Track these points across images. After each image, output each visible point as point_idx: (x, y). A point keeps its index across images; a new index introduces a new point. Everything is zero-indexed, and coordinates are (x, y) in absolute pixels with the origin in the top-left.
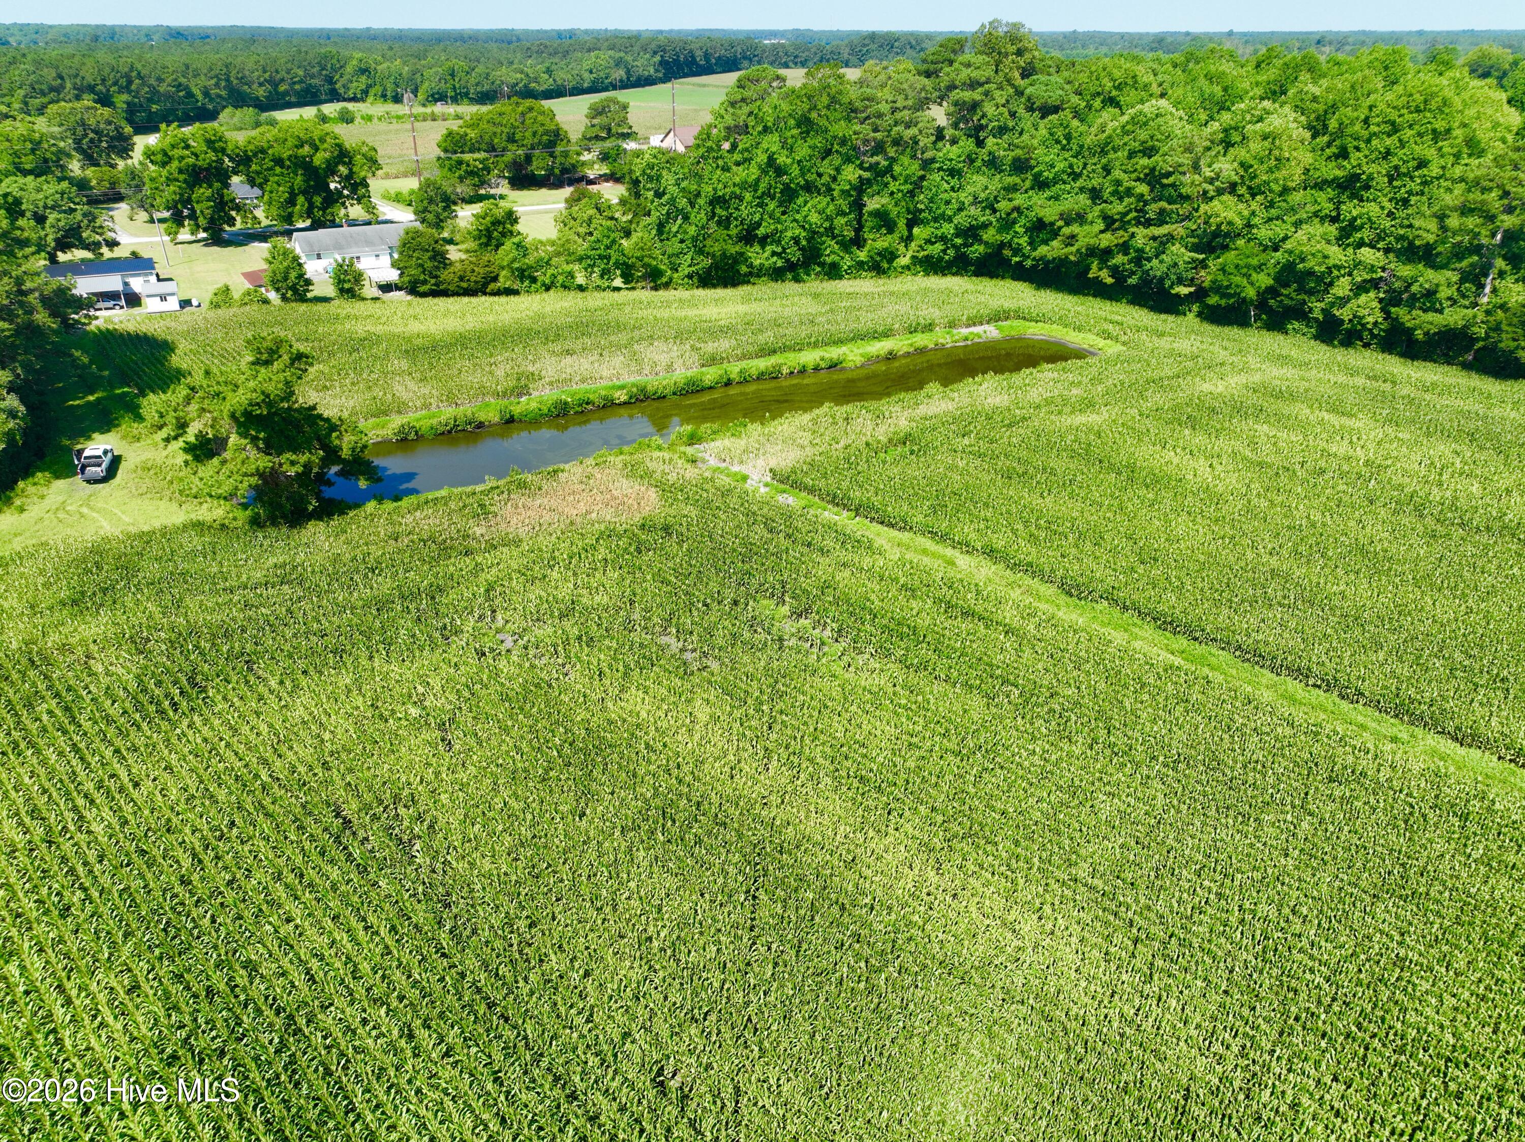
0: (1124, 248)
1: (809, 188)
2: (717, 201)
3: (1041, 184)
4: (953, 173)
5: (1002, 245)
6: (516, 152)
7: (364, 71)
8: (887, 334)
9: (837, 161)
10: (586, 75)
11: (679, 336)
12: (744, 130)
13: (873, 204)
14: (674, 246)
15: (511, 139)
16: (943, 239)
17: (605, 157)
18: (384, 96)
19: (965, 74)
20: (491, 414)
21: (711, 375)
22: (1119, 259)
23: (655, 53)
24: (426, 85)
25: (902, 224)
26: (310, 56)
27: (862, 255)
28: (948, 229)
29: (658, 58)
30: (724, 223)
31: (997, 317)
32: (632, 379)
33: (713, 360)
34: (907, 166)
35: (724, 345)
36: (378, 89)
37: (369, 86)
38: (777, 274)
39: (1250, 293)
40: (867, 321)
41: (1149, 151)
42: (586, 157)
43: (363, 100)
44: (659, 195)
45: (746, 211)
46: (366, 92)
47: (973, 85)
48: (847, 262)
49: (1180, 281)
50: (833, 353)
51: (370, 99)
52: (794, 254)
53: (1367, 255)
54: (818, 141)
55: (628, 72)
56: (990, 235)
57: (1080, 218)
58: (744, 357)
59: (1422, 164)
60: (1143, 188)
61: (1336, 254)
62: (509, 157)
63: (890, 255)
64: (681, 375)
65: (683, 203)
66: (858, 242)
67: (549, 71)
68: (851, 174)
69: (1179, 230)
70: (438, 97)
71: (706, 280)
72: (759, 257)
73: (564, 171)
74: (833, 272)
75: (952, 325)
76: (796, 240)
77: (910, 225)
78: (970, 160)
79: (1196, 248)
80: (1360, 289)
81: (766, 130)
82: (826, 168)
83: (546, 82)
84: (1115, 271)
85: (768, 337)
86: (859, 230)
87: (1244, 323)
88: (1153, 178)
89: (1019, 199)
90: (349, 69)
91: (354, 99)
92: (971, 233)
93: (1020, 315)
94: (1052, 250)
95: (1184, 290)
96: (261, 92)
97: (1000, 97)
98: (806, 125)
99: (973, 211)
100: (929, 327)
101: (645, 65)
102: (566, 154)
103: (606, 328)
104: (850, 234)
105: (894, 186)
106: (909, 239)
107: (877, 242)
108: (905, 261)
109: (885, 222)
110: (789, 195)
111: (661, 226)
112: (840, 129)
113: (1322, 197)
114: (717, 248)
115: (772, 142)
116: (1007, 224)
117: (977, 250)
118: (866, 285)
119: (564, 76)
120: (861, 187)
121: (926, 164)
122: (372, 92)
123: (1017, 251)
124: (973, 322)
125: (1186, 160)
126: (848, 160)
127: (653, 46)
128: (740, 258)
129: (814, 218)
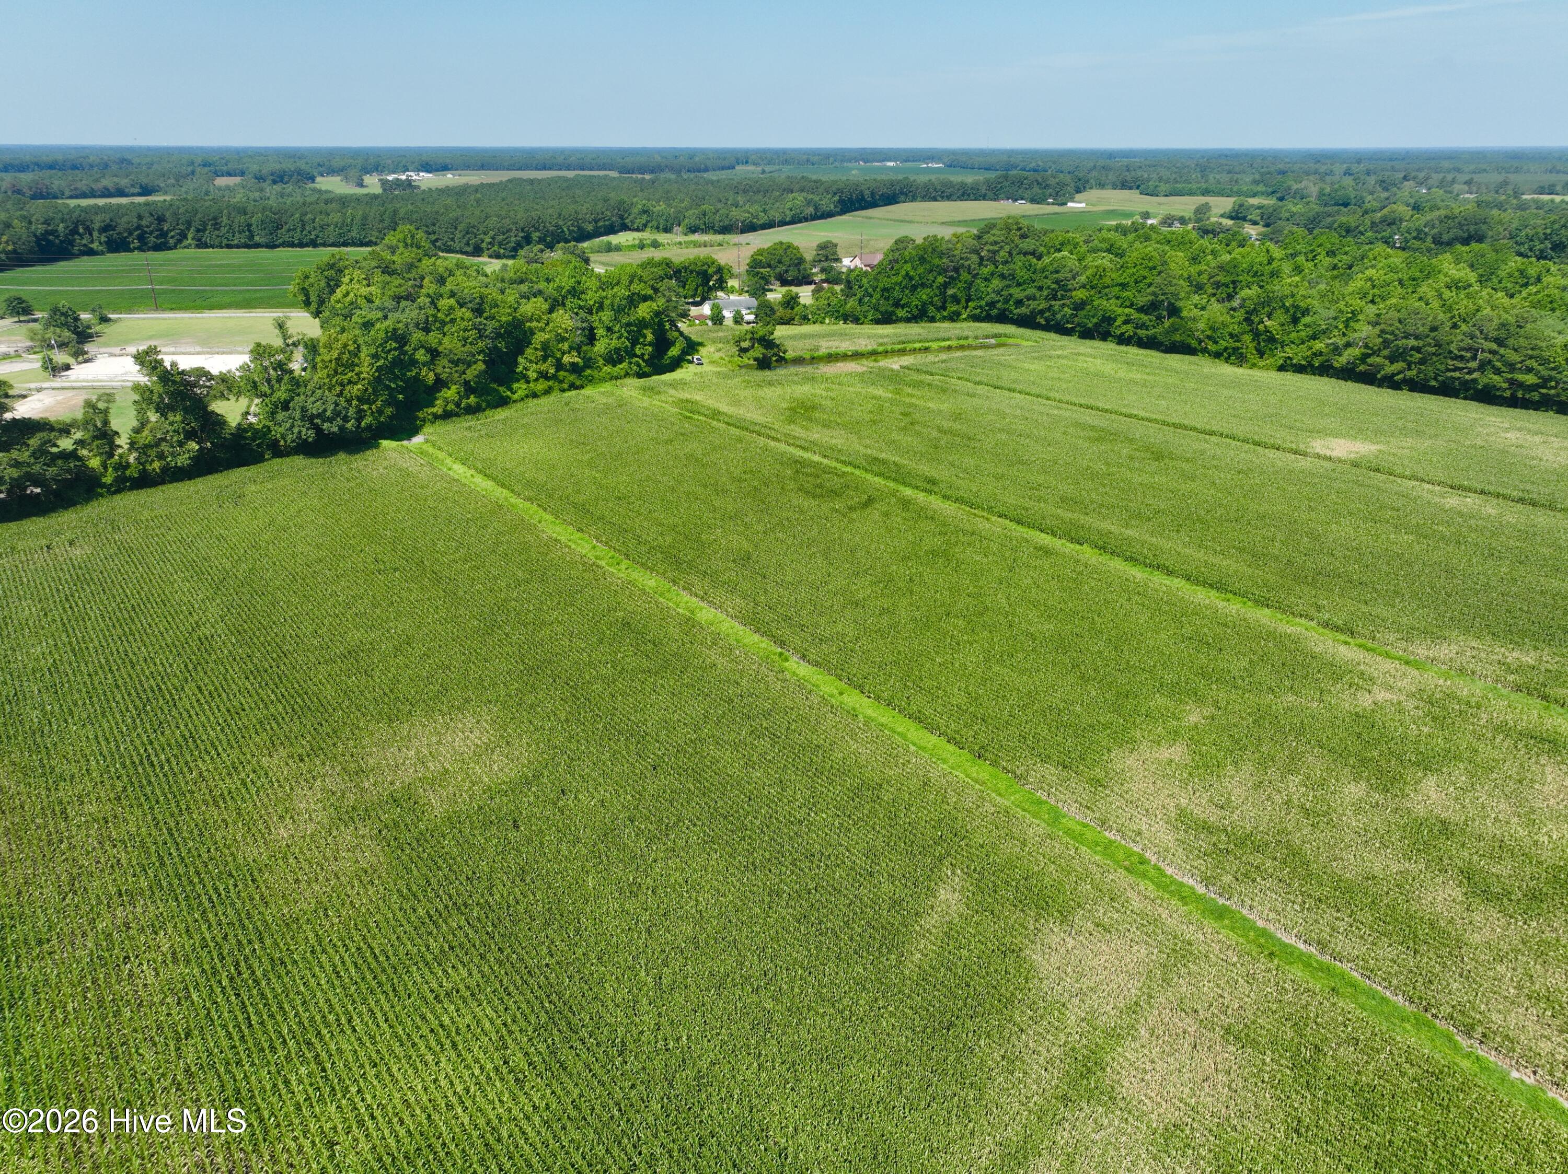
0: (1050, 308)
1: (923, 285)
2: (885, 290)
3: (1019, 285)
4: (986, 279)
5: (1005, 310)
6: (781, 269)
7: (645, 212)
8: (948, 339)
9: (935, 274)
10: (788, 212)
11: (869, 337)
12: (897, 261)
13: (950, 292)
14: (865, 308)
15: (780, 262)
16: (981, 307)
17: (823, 270)
18: (658, 228)
19: (992, 239)
20: (807, 356)
21: (881, 349)
22: (1047, 314)
23: (835, 194)
24: (687, 221)
25: (963, 301)
26: (612, 202)
27: (945, 314)
28: (983, 303)
29: (837, 198)
30: (887, 299)
31: (996, 336)
32: (852, 348)
33: (881, 344)
34: (964, 276)
35: (885, 340)
36: (654, 223)
37: (648, 222)
38: (908, 320)
39: (1090, 325)
40: (942, 335)
41: (1057, 272)
42: (814, 271)
43: (643, 230)
44: (860, 287)
45: (896, 294)
46: (645, 226)
47: (996, 243)
48: (938, 316)
49: (1068, 322)
50: (927, 344)
51: (648, 229)
52: (915, 312)
53: (1127, 311)
54: (928, 266)
55: (816, 209)
56: (999, 305)
57: (1034, 298)
58: (894, 344)
59: (1145, 278)
60: (1054, 286)
61: (1120, 311)
62: (778, 270)
63: (958, 314)
64: (870, 348)
65: (870, 290)
66: (945, 309)
67: (765, 211)
68: (941, 279)
69: (1067, 302)
70: (693, 230)
71: (878, 322)
72: (901, 313)
73: (804, 277)
74: (932, 320)
75: (976, 338)
76: (917, 306)
77: (968, 301)
78: (992, 274)
79: (1075, 309)
80: (1126, 322)
81: (906, 262)
82: (931, 277)
83: (763, 219)
84: (1047, 320)
85: (903, 338)
86: (945, 302)
87: (1092, 338)
88: (1057, 282)
89: (1012, 291)
90: (635, 210)
91: (638, 230)
92: (992, 304)
93: (1006, 336)
94: (1024, 310)
95: (1070, 326)
96: (590, 228)
97: (1007, 248)
98: (922, 260)
99: (993, 295)
100: (967, 338)
101: (827, 203)
102: (805, 269)
103: (841, 334)
104: (940, 304)
105: (959, 285)
106: (967, 307)
107: (952, 308)
108: (964, 316)
109: (955, 299)
110: (914, 288)
111: (860, 300)
112: (936, 261)
113: (1117, 288)
114: (883, 309)
115: (908, 267)
116: (1006, 301)
117: (994, 312)
118: (947, 325)
119: (775, 215)
120: (945, 285)
121: (975, 276)
122: (650, 225)
123: (1011, 312)
124: (987, 337)
125: (1069, 275)
126: (940, 274)
127: (834, 189)
128: (893, 313)
129: (924, 297)
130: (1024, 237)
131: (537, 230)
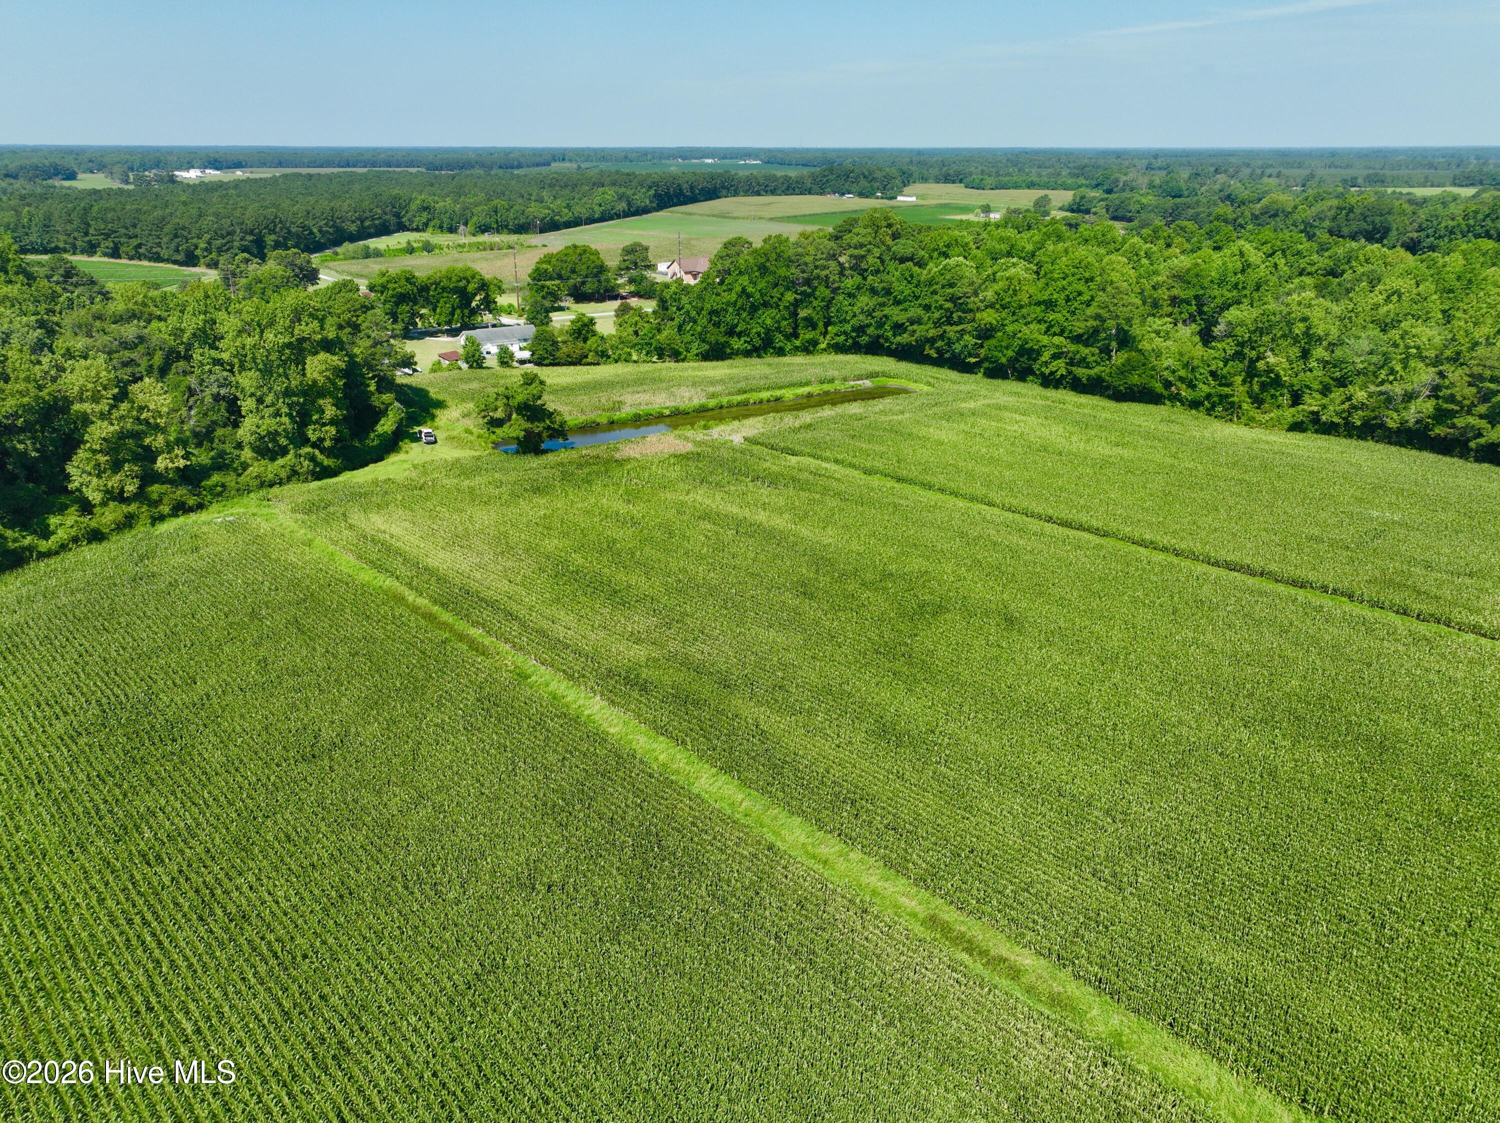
0: (942, 337)
1: (766, 305)
2: (713, 312)
3: (897, 303)
4: (850, 295)
5: (878, 337)
6: (576, 280)
7: (426, 209)
8: (807, 384)
9: (782, 289)
10: (597, 208)
11: (694, 384)
12: (728, 272)
13: (803, 313)
14: (688, 338)
15: (573, 271)
16: (845, 333)
17: (631, 281)
18: (441, 227)
19: (856, 240)
20: (603, 419)
21: (712, 403)
22: (939, 344)
23: (650, 187)
24: (475, 218)
25: (821, 324)
26: (384, 198)
27: (798, 343)
28: (848, 327)
29: (652, 192)
30: (717, 325)
31: (872, 375)
32: (671, 404)
33: (713, 396)
34: (823, 291)
35: (719, 388)
36: (436, 222)
37: (429, 220)
38: (747, 354)
39: (1004, 360)
40: (796, 377)
41: (951, 285)
42: (620, 281)
43: (423, 230)
44: (679, 309)
45: (729, 317)
46: (426, 225)
47: (862, 246)
48: (788, 347)
49: (970, 355)
50: (778, 393)
51: (430, 229)
52: (758, 342)
53: (1057, 340)
54: (770, 279)
55: (629, 204)
56: (870, 331)
57: (918, 321)
58: (730, 394)
59: (1080, 294)
60: (948, 305)
61: (1045, 340)
62: (571, 282)
63: (815, 343)
64: (696, 402)
65: (693, 314)
66: (796, 335)
67: (568, 207)
68: (790, 297)
69: (968, 327)
70: (484, 229)
71: (706, 357)
72: (737, 344)
73: (606, 291)
74: (781, 352)
75: (845, 379)
76: (759, 334)
77: (826, 325)
78: (859, 288)
79: (978, 337)
80: (1055, 357)
81: (741, 273)
82: (776, 293)
83: (567, 216)
84: (938, 350)
85: (742, 385)
86: (796, 327)
87: (1005, 377)
88: (953, 299)
89: (887, 311)
90: (413, 207)
91: (417, 230)
92: (861, 329)
93: (884, 375)
94: (905, 338)
95: (973, 360)
96: (353, 228)
97: (877, 252)
98: (763, 270)
99: (861, 317)
100: (831, 381)
101: (642, 198)
102: (608, 281)
103: (654, 381)
104: (789, 330)
105: (815, 303)
106: (825, 334)
107: (807, 335)
108: (823, 346)
109: (811, 323)
110: (754, 309)
111: (680, 328)
112: (783, 272)
113: (1038, 309)
114: (713, 339)
115: (744, 280)
116: (880, 325)
117: (864, 340)
118: (800, 359)
119: (580, 210)
120: (796, 304)
121: (835, 291)
122: (432, 224)
123: (887, 340)
124: (860, 378)
125: (969, 290)
126: (788, 289)
127: (649, 182)
128: (726, 344)
129: (769, 322)
130: (895, 236)
131: (272, 232)
